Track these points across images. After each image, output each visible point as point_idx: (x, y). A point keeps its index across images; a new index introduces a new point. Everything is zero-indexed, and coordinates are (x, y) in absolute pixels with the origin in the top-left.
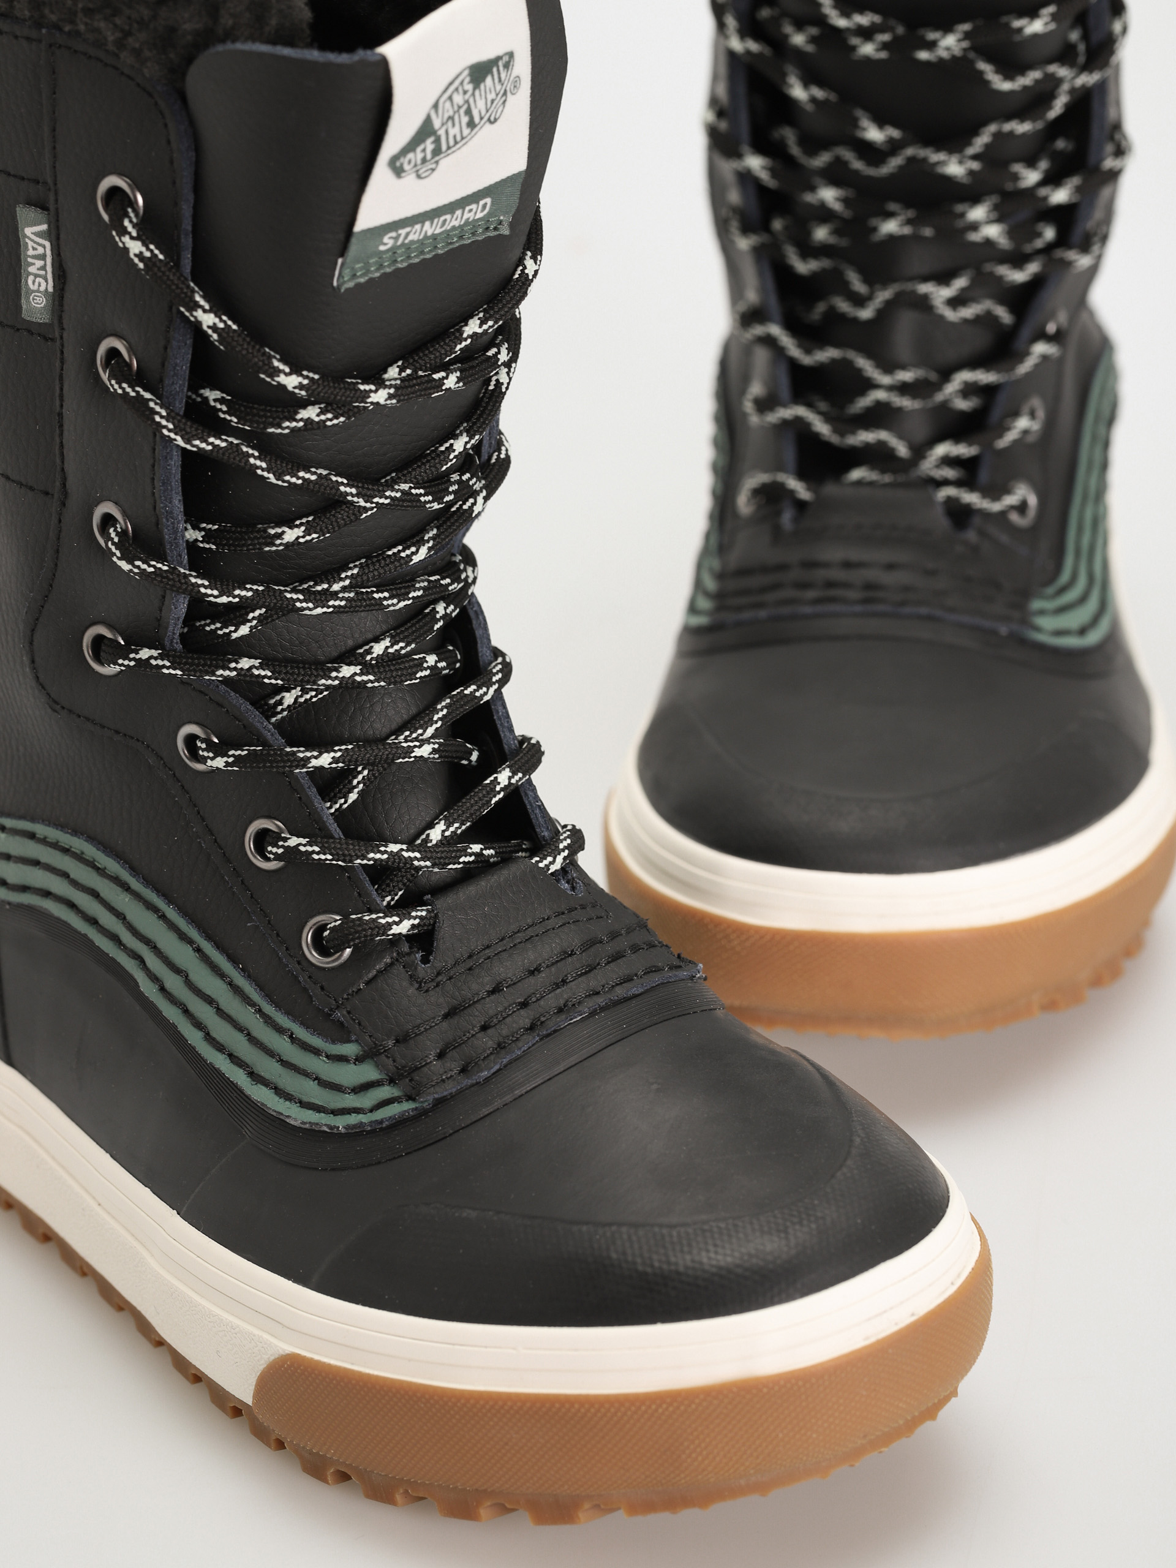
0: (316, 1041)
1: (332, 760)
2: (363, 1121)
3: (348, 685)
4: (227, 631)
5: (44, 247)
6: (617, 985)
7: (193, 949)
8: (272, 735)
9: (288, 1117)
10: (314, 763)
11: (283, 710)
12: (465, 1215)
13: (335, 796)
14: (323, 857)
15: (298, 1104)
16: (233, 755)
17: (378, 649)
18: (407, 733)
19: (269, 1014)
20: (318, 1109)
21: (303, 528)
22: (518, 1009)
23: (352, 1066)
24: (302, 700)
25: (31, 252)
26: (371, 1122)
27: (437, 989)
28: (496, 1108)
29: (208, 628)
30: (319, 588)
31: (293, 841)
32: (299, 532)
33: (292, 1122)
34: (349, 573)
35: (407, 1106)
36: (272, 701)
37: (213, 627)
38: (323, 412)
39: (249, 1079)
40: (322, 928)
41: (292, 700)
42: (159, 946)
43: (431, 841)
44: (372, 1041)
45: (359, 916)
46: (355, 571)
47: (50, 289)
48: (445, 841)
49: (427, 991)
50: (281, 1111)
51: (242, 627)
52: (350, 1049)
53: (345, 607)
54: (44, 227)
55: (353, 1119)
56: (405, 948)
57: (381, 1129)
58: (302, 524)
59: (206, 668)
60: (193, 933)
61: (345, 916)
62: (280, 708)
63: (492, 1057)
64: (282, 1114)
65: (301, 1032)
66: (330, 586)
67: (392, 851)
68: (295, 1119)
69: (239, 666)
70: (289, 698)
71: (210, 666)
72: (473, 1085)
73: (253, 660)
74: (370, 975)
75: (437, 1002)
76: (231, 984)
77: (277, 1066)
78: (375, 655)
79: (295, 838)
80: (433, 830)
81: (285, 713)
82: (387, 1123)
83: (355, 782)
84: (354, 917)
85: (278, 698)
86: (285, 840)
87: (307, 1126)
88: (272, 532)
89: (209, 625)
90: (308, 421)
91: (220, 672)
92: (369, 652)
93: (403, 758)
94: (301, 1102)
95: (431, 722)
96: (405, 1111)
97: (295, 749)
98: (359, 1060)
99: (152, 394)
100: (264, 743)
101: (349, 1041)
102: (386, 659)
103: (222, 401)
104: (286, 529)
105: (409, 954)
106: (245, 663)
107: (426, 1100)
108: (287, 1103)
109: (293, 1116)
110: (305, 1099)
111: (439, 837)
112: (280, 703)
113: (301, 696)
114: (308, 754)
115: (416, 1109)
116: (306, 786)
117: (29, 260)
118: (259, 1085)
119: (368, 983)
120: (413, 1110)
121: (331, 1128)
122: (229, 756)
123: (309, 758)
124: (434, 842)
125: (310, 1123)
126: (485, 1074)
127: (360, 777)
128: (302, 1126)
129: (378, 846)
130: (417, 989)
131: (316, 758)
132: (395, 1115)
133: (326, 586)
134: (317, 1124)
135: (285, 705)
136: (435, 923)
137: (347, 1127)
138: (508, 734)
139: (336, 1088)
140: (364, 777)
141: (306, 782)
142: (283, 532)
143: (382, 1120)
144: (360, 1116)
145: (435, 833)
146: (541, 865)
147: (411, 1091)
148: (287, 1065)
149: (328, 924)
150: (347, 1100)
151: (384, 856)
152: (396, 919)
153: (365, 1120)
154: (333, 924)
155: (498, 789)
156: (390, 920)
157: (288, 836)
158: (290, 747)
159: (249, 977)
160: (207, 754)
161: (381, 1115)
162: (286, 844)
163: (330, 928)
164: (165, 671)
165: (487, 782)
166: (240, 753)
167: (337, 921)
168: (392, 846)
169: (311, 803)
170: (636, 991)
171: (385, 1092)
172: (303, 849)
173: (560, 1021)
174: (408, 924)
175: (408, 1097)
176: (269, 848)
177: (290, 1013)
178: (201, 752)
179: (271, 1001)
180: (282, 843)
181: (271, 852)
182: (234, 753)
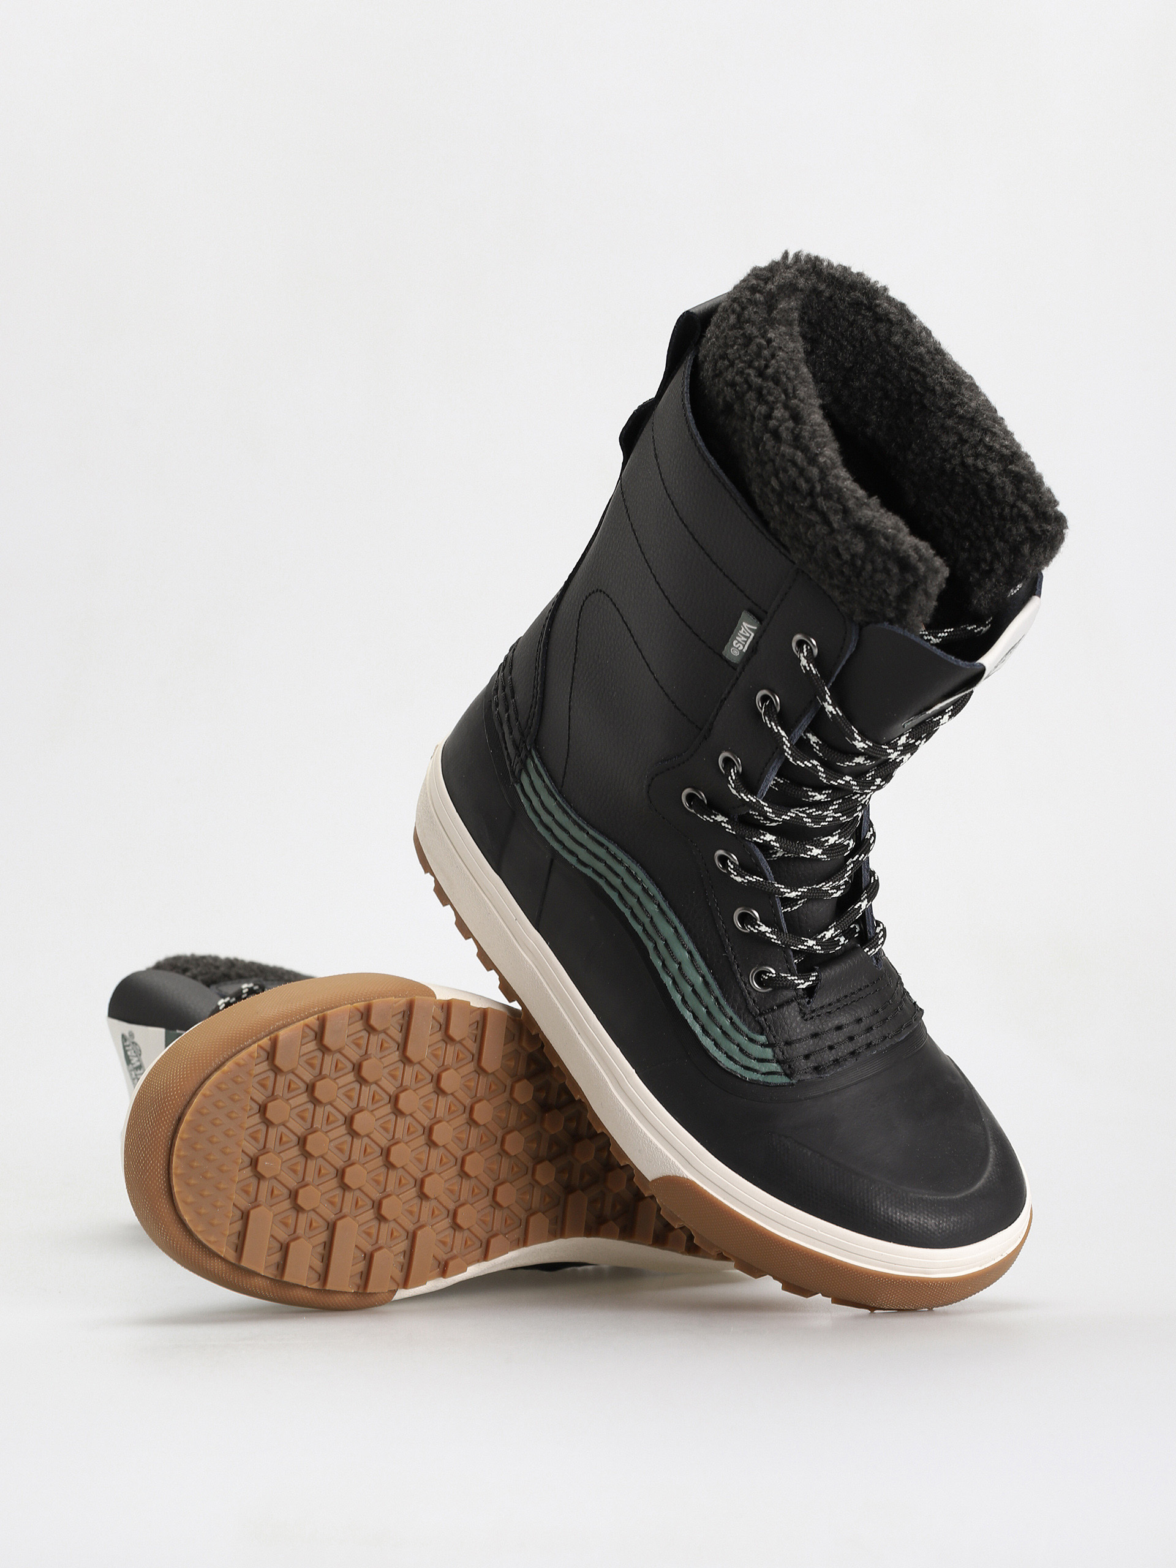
0: (745, 1029)
1: (795, 895)
2: (760, 1079)
3: (814, 859)
4: (765, 822)
5: (750, 635)
7: (688, 954)
8: (769, 874)
9: (720, 1062)
10: (787, 895)
13: (786, 905)
14: (777, 941)
15: (725, 1055)
16: (748, 879)
17: (832, 840)
18: (831, 883)
19: (723, 1005)
20: (736, 1062)
22: (849, 1041)
23: (760, 1047)
25: (742, 632)
26: (764, 1081)
27: (811, 1020)
31: (764, 928)
33: (721, 1065)
35: (784, 1080)
39: (702, 1032)
40: (765, 973)
42: (668, 943)
44: (773, 1039)
45: (786, 975)
47: (744, 650)
48: (832, 939)
49: (806, 1020)
50: (716, 1056)
52: (762, 1039)
54: (756, 628)
55: (754, 1075)
56: (801, 995)
57: (768, 1086)
59: (748, 835)
60: (691, 945)
61: (777, 973)
62: (774, 856)
63: (832, 1067)
64: (717, 1058)
65: (736, 1019)
67: (809, 945)
68: (724, 1065)
69: (765, 838)
71: (750, 835)
72: (819, 1078)
75: (810, 1027)
76: (704, 979)
77: (720, 1032)
78: (829, 844)
80: (828, 932)
81: (776, 859)
82: (772, 1085)
84: (783, 975)
86: (759, 926)
87: (729, 1070)
91: (755, 839)
92: (827, 842)
96: (784, 1082)
97: (780, 886)
98: (764, 1045)
99: (786, 733)
100: (765, 878)
101: (762, 1034)
103: (817, 744)
105: (802, 998)
106: (768, 838)
107: (795, 1080)
108: (720, 1053)
110: (730, 1054)
111: (830, 937)
112: (775, 853)
114: (785, 890)
116: (778, 903)
117: (739, 634)
119: (778, 1007)
120: (788, 1083)
122: (745, 879)
123: (785, 893)
124: (826, 939)
125: (732, 1069)
127: (802, 901)
129: (804, 941)
130: (802, 1018)
131: (789, 893)
134: (735, 1072)
135: (777, 856)
136: (818, 984)
137: (750, 1079)
139: (749, 1056)
141: (777, 901)
143: (771, 1083)
144: (759, 1075)
145: (828, 934)
146: (869, 953)
147: (788, 1072)
148: (724, 1033)
149: (768, 972)
150: (754, 1064)
151: (806, 948)
152: (802, 981)
153: (761, 1079)
154: (771, 975)
155: (861, 911)
156: (799, 981)
157: (761, 924)
158: (778, 884)
159: (715, 979)
160: (732, 871)
161: (770, 1079)
162: (760, 929)
163: (768, 976)
164: (727, 830)
165: (856, 907)
166: (751, 879)
167: (773, 974)
168: (809, 941)
169: (777, 911)
170: (903, 1038)
171: (774, 1067)
172: (768, 935)
173: (868, 1054)
174: (807, 984)
175: (786, 1075)
176: (749, 926)
177: (733, 1007)
178: (729, 869)
179: (724, 996)
180: (757, 927)
181: (750, 929)
182: (747, 877)
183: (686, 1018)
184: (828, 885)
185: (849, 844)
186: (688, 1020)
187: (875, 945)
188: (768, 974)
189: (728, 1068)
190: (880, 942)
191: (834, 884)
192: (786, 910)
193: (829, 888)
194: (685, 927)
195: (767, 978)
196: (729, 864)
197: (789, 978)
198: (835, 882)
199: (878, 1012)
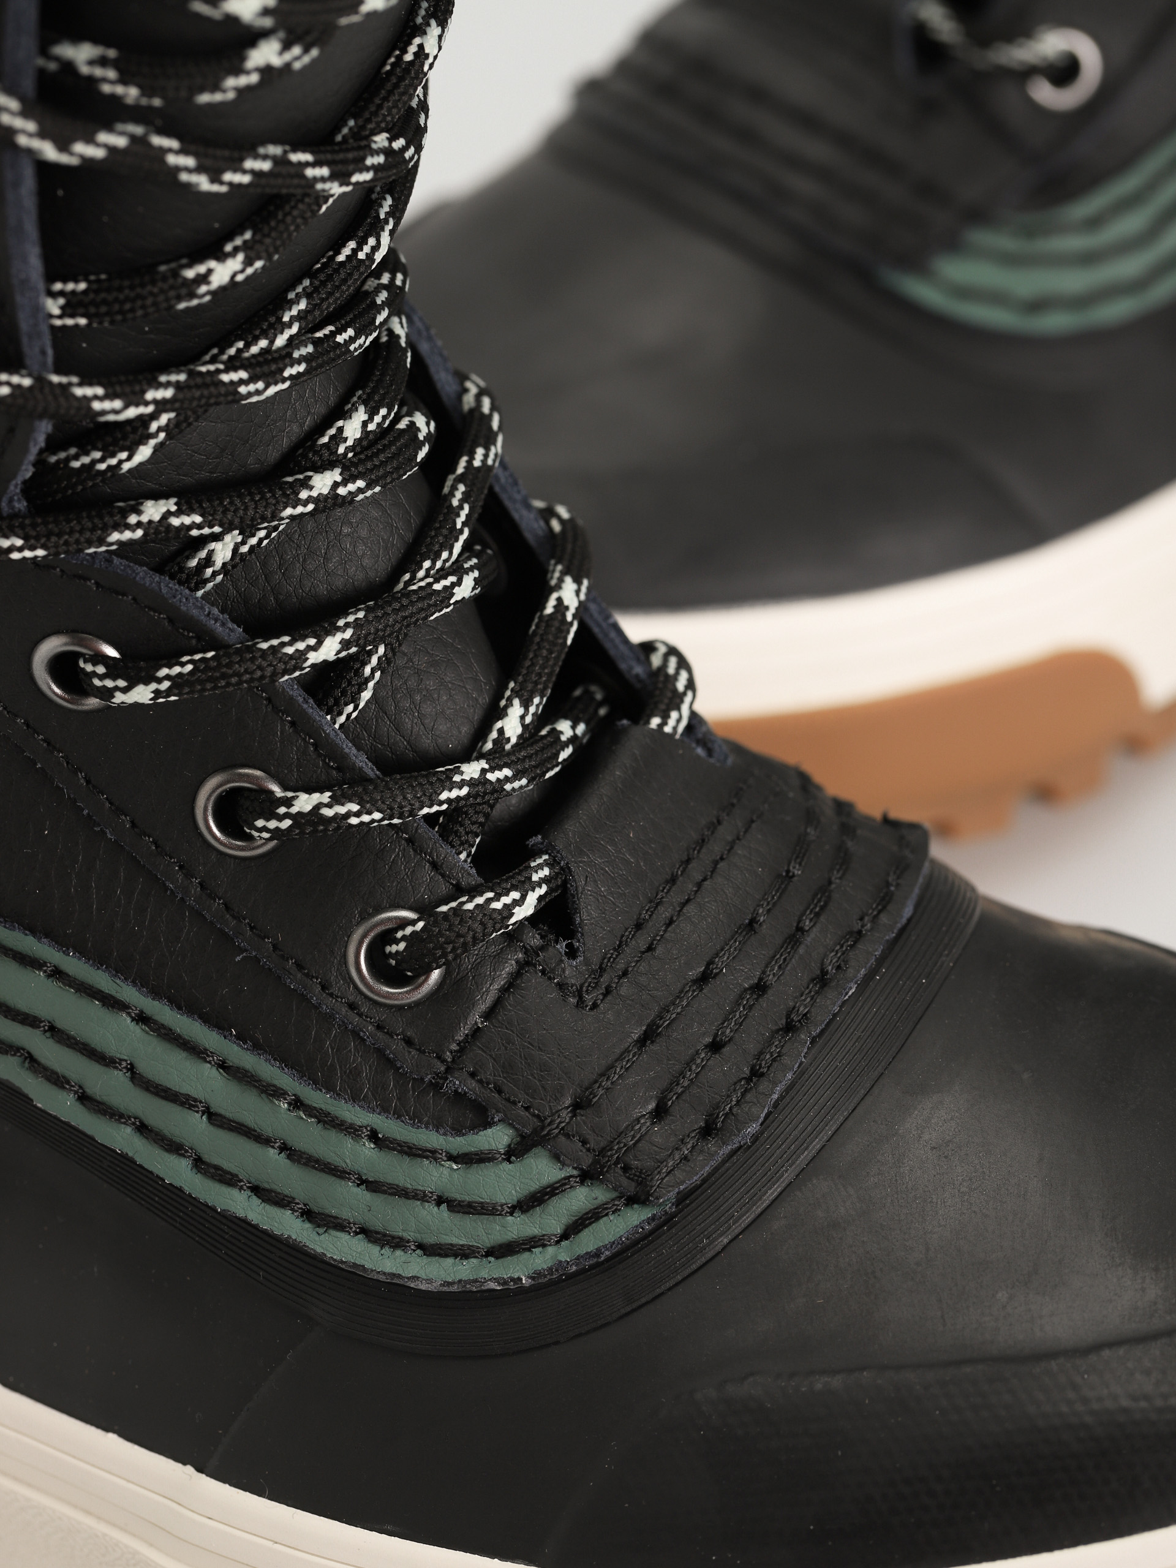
0: (428, 1139)
1: (340, 646)
2: (562, 1260)
3: (329, 503)
4: (113, 461)
6: (880, 912)
7: (133, 1019)
8: (223, 624)
9: (415, 1278)
10: (314, 658)
11: (215, 574)
12: (819, 1386)
13: (337, 703)
14: (366, 818)
15: (419, 1252)
16: (167, 677)
17: (353, 428)
18: (427, 564)
19: (323, 1107)
20: (462, 1253)
21: (240, 257)
22: (757, 999)
23: (506, 1166)
24: (245, 549)
26: (578, 1258)
27: (609, 998)
28: (787, 1182)
29: (76, 464)
30: (254, 350)
31: (305, 803)
32: (234, 264)
33: (423, 1287)
34: (294, 312)
35: (634, 1218)
36: (193, 563)
37: (86, 460)
38: (286, 46)
39: (308, 1225)
40: (387, 937)
41: (229, 555)
42: (59, 1024)
43: (508, 740)
44: (534, 1115)
45: (454, 904)
46: (303, 305)
48: (529, 734)
49: (595, 1006)
50: (394, 1270)
51: (142, 448)
52: (498, 1137)
53: (307, 372)
55: (541, 1260)
56: (534, 939)
57: (598, 1265)
58: (236, 250)
59: (88, 534)
60: (128, 993)
62: (209, 571)
64: (399, 1276)
65: (389, 1126)
66: (272, 342)
67: (472, 778)
68: (429, 1281)
69: (144, 518)
70: (222, 552)
71: (93, 530)
72: (734, 1152)
73: (162, 502)
74: (490, 1000)
75: (619, 1022)
76: (223, 1066)
77: (362, 1194)
78: (350, 443)
79: (303, 797)
80: (506, 720)
81: (220, 578)
82: (607, 1253)
83: (367, 670)
84: (444, 908)
85: (203, 554)
86: (288, 802)
88: (190, 274)
89: (76, 457)
90: (267, 71)
91: (115, 536)
92: (339, 437)
93: (440, 611)
94: (420, 1246)
95: (455, 534)
96: (637, 1226)
97: (275, 642)
98: (512, 1154)
100: (215, 643)
101: (487, 1124)
102: (368, 443)
104: (212, 264)
105: (542, 948)
106: (153, 511)
107: (667, 1200)
108: (399, 1253)
109: (422, 1275)
110: (430, 1240)
111: (519, 730)
112: (208, 561)
113: (243, 543)
114: (301, 646)
115: (653, 1218)
116: (300, 699)
118: (333, 1232)
119: (488, 1015)
120: (649, 1221)
121: (504, 1282)
122: (159, 681)
123: (302, 652)
124: (514, 740)
125: (460, 1281)
126: (753, 1128)
127: (374, 660)
128: (445, 1289)
129: (449, 775)
130: (577, 1006)
131: (315, 648)
132: (620, 1238)
133: (263, 343)
134: (476, 1281)
135: (218, 564)
136: (565, 882)
137: (536, 1275)
138: (524, 512)
139: (487, 1211)
140: (379, 658)
141: (298, 695)
142: (210, 271)
143: (599, 1249)
144: (551, 1250)
145: (512, 725)
146: (668, 729)
147: (631, 1188)
148: (373, 1186)
149: (396, 930)
150: (517, 1227)
151: (465, 791)
152: (515, 895)
153: (564, 1257)
154: (409, 930)
155: (569, 618)
156: (506, 900)
157: (290, 794)
158: (266, 640)
159: (257, 1047)
160: (109, 683)
161: (590, 1240)
162: (294, 810)
163: (404, 938)
164: (15, 556)
165: (549, 610)
166: (177, 670)
167: (413, 923)
168: (465, 767)
169: (313, 731)
170: (908, 911)
171: (581, 1198)
172: (328, 812)
173: (831, 1003)
174: (532, 898)
175: (632, 1201)
176: (260, 823)
177: (355, 1098)
178: (97, 682)
179: (316, 1083)
180: (282, 810)
181: (265, 829)
182: (164, 672)
183: (241, 1214)
184: (421, 574)
185: (412, 424)
186: (250, 1217)
187: (671, 699)
188: (399, 934)
189: (449, 1284)
190: (681, 685)
191: (439, 564)
192: (342, 719)
193: (430, 580)
194: (83, 952)
195: (402, 946)
196: (89, 668)
197: (470, 906)
198: (438, 556)
199: (789, 876)
